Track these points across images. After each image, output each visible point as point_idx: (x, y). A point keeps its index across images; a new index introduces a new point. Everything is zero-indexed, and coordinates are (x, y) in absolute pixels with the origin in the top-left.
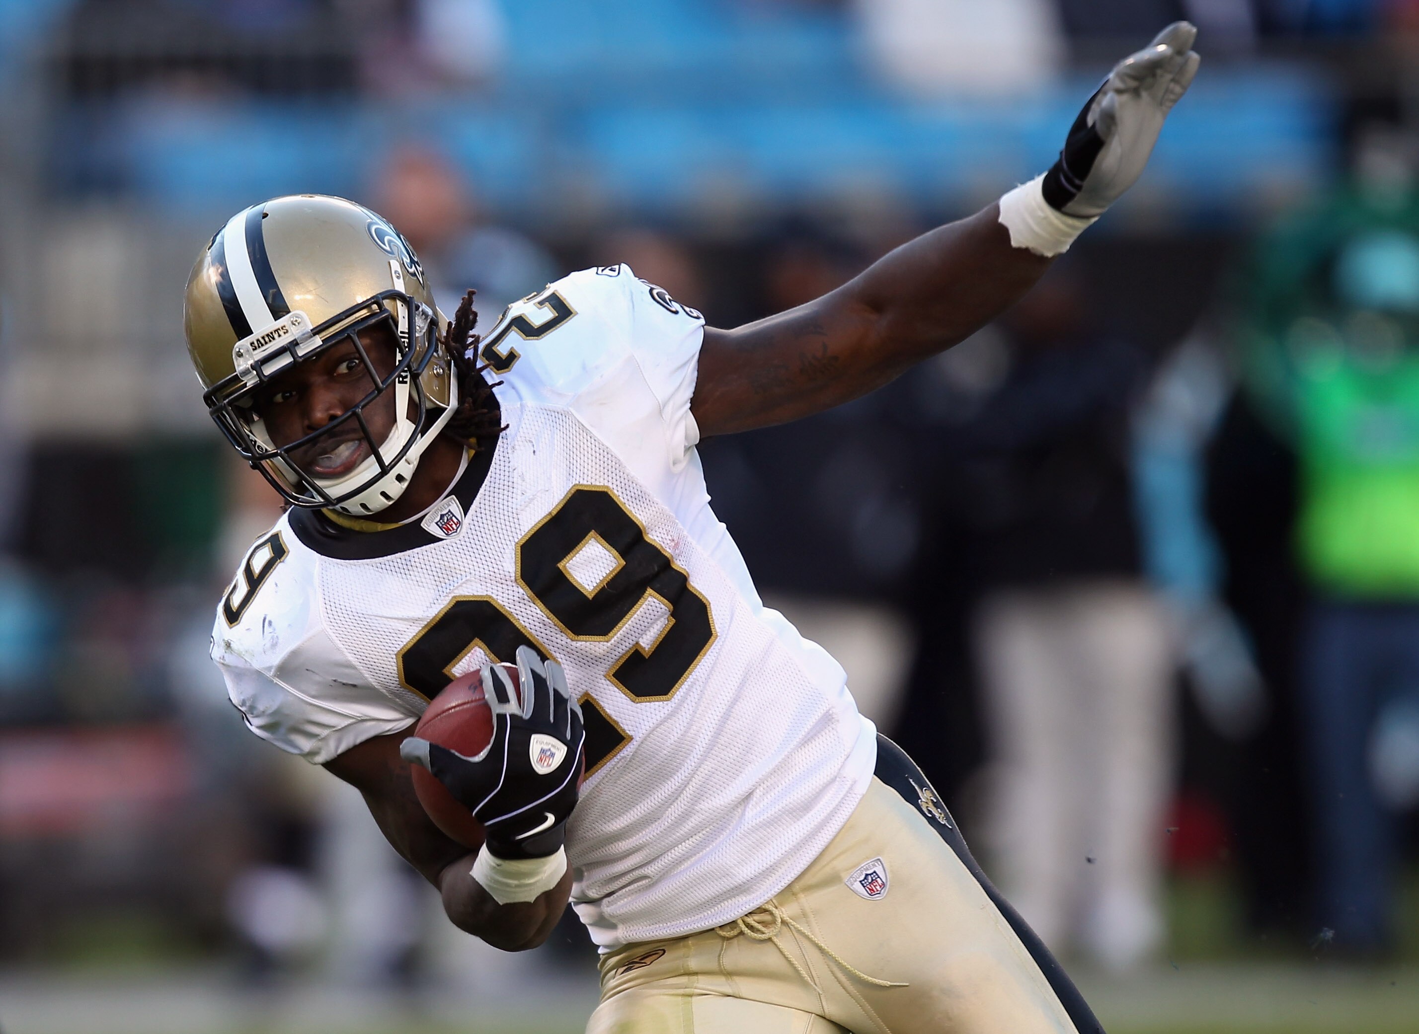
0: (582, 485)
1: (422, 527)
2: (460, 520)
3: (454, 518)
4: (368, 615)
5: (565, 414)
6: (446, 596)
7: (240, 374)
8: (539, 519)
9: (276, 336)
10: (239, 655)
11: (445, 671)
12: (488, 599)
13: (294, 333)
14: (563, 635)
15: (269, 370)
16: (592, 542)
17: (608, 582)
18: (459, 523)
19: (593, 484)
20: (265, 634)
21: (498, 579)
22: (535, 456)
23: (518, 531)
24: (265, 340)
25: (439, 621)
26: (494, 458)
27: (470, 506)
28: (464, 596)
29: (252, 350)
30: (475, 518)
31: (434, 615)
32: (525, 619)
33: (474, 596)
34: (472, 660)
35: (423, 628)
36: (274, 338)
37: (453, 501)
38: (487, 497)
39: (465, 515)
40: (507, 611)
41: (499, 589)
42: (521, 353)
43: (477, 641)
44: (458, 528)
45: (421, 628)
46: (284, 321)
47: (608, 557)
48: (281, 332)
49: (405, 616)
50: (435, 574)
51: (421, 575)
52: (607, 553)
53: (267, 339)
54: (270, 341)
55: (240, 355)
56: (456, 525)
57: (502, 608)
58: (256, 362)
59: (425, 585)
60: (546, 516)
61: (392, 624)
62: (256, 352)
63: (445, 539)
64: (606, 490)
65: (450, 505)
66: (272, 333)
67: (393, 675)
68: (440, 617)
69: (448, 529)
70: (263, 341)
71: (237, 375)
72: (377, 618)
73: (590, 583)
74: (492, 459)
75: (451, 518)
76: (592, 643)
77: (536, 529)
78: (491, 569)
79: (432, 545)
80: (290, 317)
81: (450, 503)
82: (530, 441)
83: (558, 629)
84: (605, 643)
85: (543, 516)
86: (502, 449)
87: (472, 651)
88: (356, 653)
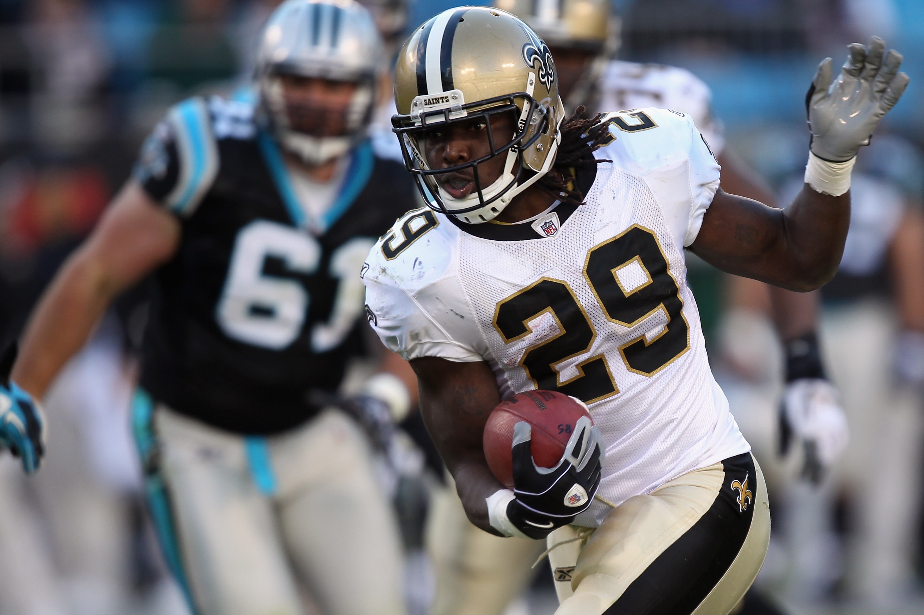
0: (639, 225)
1: (531, 227)
2: (557, 228)
3: (553, 226)
4: (486, 274)
5: (639, 180)
6: (538, 275)
7: (412, 117)
8: (607, 239)
9: (441, 101)
10: (392, 277)
11: (524, 322)
12: (564, 283)
13: (451, 104)
14: (604, 316)
15: (430, 121)
16: (636, 262)
17: (640, 290)
18: (556, 230)
19: (646, 227)
20: (415, 269)
21: (572, 270)
22: (614, 200)
23: (592, 243)
24: (433, 101)
25: (530, 289)
26: (587, 195)
27: (565, 221)
28: (550, 278)
29: (424, 105)
30: (567, 229)
31: (528, 285)
32: (584, 301)
33: (555, 279)
34: (543, 319)
35: (519, 291)
36: (439, 102)
37: (554, 216)
38: (577, 218)
39: (561, 225)
40: (574, 293)
41: (572, 278)
42: (617, 137)
43: (550, 308)
44: (555, 232)
45: (517, 291)
46: (448, 93)
47: (643, 275)
48: (444, 100)
49: (510, 281)
50: (534, 259)
51: (526, 258)
52: (643, 272)
53: (435, 101)
54: (436, 103)
55: (416, 105)
56: (554, 230)
57: (571, 291)
58: (424, 113)
59: (526, 265)
60: (611, 238)
61: (499, 284)
62: (426, 106)
63: (545, 238)
64: (652, 233)
65: (552, 217)
66: (438, 98)
67: (490, 316)
68: (531, 287)
69: (548, 232)
70: (432, 101)
71: (410, 117)
72: (491, 278)
73: (628, 287)
74: (586, 195)
75: (551, 226)
76: (620, 325)
77: (603, 244)
78: (569, 263)
79: (536, 239)
80: (452, 93)
81: (552, 216)
82: (612, 190)
83: (602, 311)
84: (628, 328)
85: (610, 238)
86: (593, 191)
87: (545, 314)
88: (472, 296)
